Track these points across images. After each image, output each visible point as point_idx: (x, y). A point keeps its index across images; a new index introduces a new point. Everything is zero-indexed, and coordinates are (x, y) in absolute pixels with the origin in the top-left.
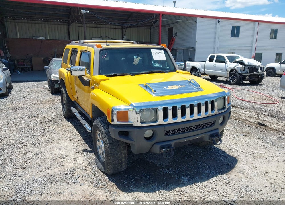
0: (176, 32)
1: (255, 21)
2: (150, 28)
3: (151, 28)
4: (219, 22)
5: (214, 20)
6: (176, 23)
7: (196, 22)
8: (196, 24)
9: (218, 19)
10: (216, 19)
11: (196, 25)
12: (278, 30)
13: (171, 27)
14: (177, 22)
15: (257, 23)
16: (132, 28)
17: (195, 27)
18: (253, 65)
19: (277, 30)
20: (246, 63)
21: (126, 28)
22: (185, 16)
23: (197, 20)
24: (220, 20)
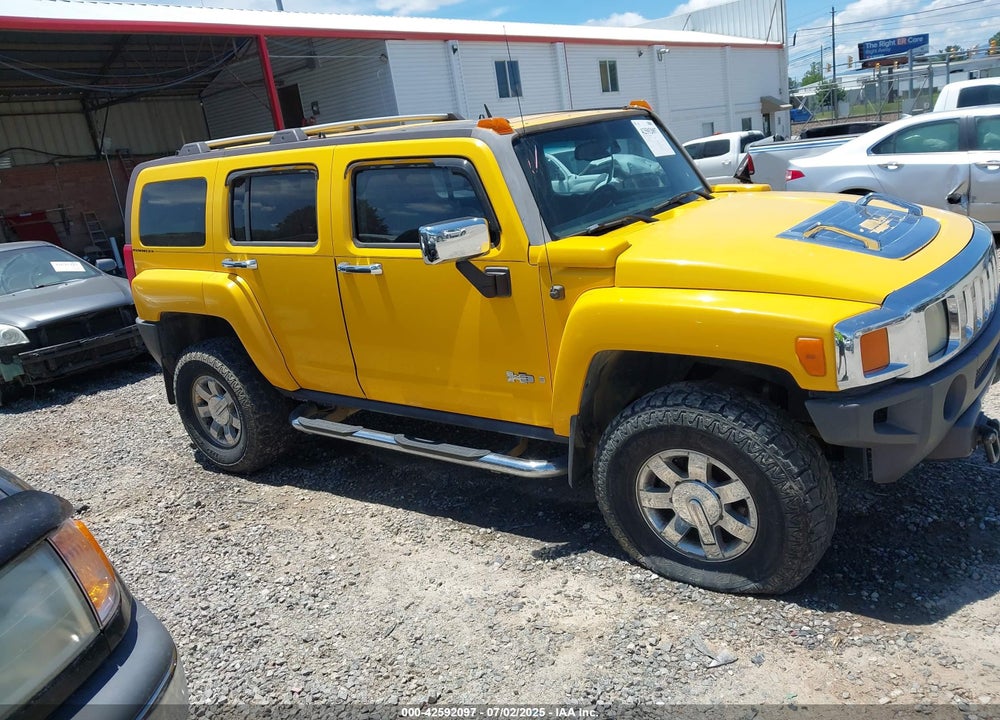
0: (315, 99)
1: (553, 41)
2: (196, 96)
3: (201, 99)
4: (455, 50)
5: (438, 45)
6: (304, 68)
7: (384, 55)
8: (387, 62)
9: (451, 42)
10: (442, 42)
11: (389, 67)
12: (618, 64)
13: (287, 84)
14: (310, 64)
15: (559, 45)
16: (132, 104)
17: (387, 74)
18: (644, 172)
19: (615, 62)
20: (626, 169)
21: (107, 105)
22: (339, 38)
23: (385, 49)
24: (457, 43)
